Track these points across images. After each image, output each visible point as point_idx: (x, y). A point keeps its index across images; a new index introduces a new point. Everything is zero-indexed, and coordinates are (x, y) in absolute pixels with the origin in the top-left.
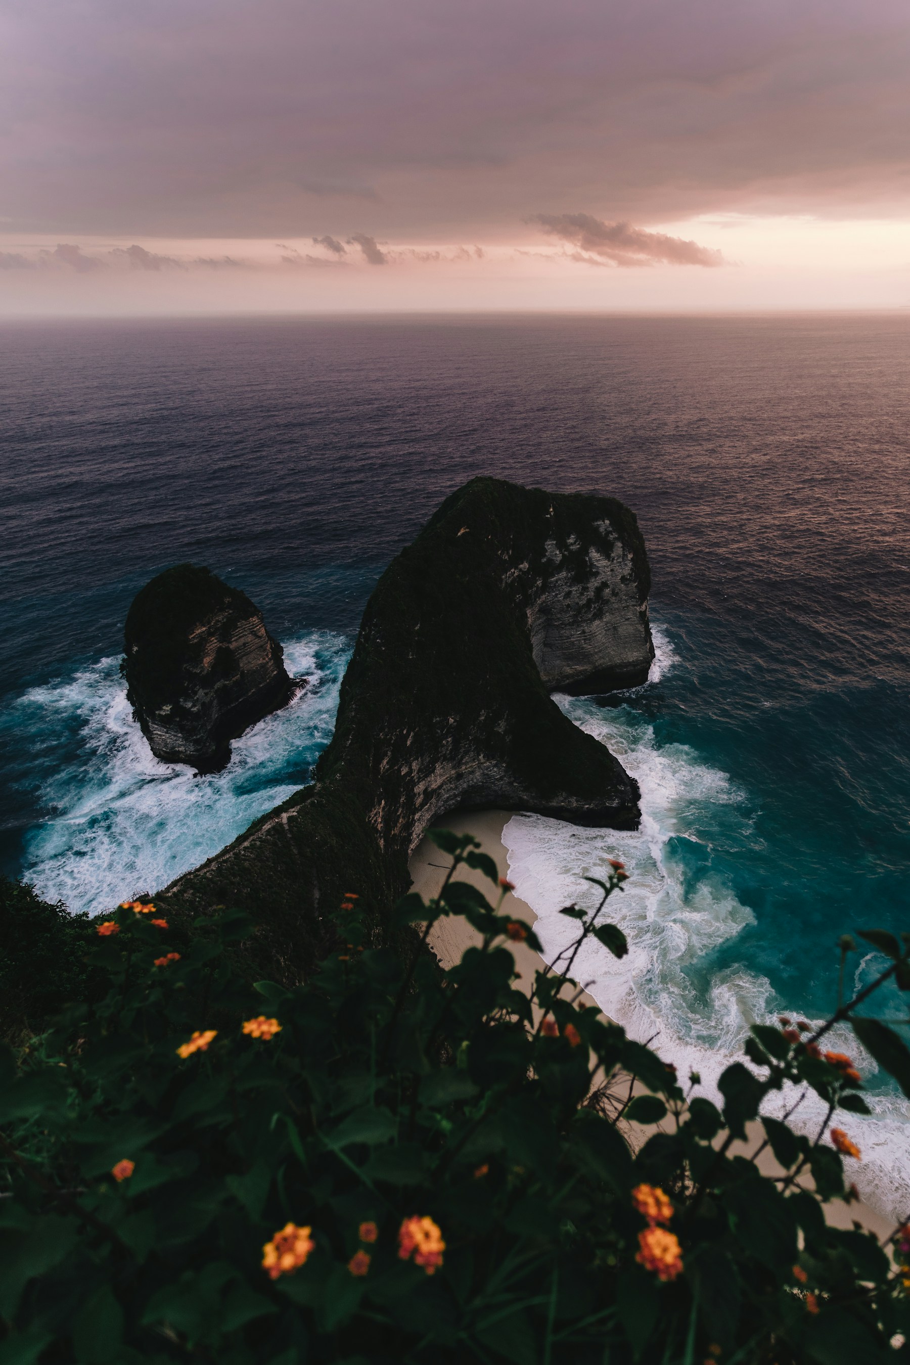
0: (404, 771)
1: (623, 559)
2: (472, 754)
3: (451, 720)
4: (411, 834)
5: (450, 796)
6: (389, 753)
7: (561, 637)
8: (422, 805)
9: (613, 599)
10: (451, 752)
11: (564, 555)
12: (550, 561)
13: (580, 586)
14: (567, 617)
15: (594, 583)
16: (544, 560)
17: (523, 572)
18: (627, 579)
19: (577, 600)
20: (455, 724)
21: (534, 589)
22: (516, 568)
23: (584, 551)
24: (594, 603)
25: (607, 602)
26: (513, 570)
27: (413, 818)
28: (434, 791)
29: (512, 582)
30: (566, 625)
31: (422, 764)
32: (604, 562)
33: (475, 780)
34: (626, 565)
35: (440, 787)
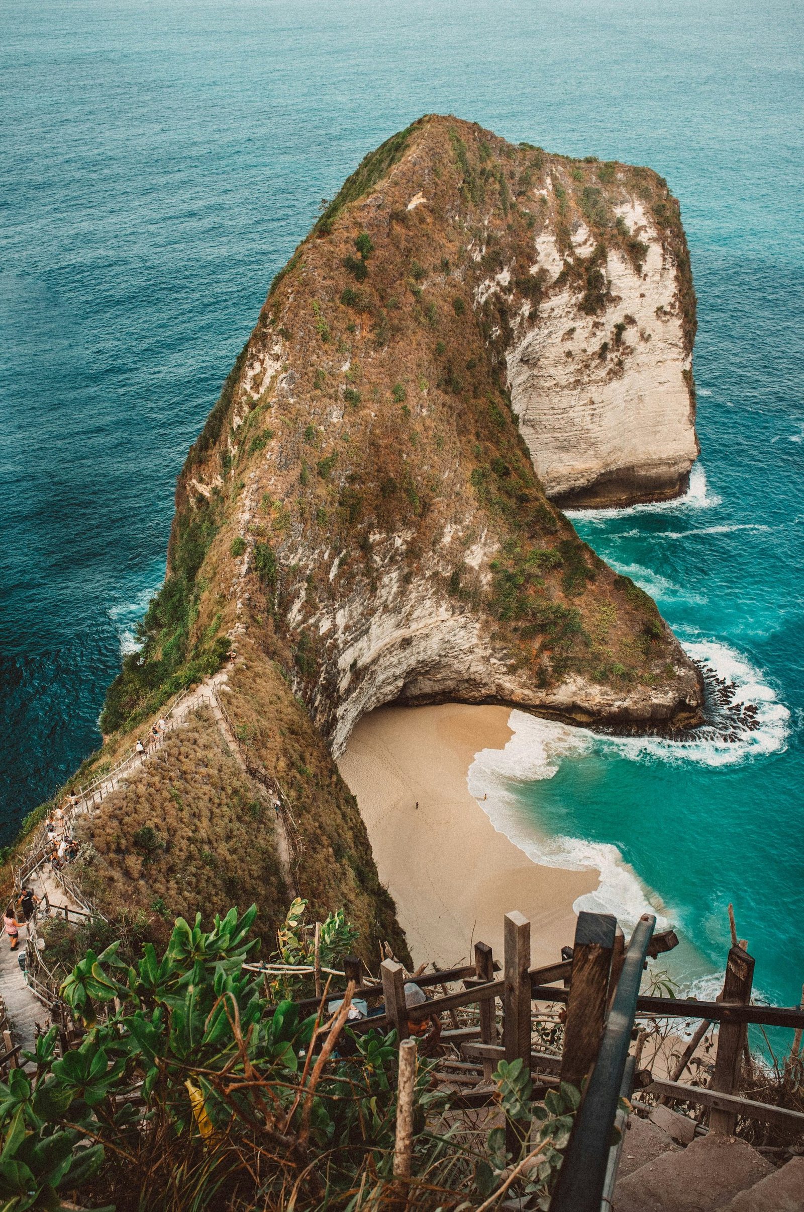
0: (325, 626)
1: (661, 275)
2: (428, 603)
3: (398, 542)
4: (331, 744)
5: (388, 678)
6: (303, 593)
7: (553, 408)
8: (349, 691)
9: (641, 347)
10: (395, 599)
11: (566, 263)
12: (543, 272)
13: (591, 320)
14: (563, 374)
15: (613, 316)
16: (534, 270)
17: (501, 287)
18: (665, 313)
19: (584, 345)
20: (404, 547)
21: (518, 319)
22: (493, 279)
23: (601, 255)
24: (612, 351)
25: (631, 351)
26: (487, 282)
27: (335, 715)
28: (366, 668)
29: (486, 302)
30: (563, 388)
31: (351, 617)
32: (634, 281)
33: (429, 653)
34: (666, 287)
35: (375, 661)
